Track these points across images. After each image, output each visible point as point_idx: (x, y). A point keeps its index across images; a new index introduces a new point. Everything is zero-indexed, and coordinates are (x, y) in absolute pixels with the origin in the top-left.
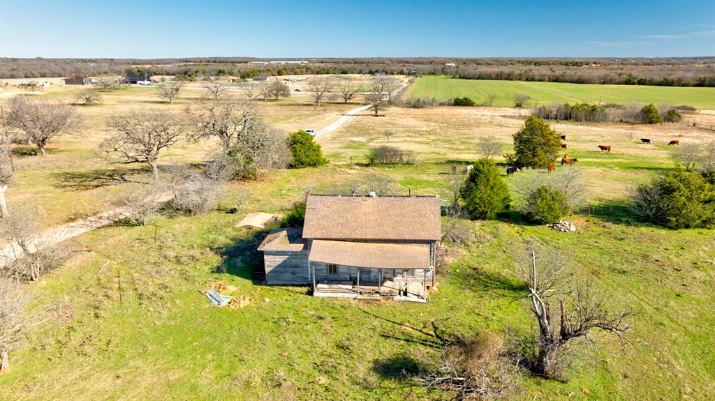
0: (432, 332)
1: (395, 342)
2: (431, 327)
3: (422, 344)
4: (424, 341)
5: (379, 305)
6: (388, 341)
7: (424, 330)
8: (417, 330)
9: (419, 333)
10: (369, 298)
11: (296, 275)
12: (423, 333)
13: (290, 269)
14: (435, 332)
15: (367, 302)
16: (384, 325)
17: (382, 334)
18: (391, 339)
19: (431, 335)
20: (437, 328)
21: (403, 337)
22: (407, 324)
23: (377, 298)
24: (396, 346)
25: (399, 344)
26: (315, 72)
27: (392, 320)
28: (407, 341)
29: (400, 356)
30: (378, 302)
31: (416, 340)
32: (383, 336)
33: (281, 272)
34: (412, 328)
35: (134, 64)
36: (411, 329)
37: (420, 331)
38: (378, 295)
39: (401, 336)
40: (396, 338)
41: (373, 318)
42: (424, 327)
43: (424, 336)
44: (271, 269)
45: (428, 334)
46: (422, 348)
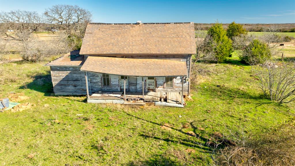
0: (191, 132)
1: (154, 141)
2: (190, 127)
3: (183, 144)
4: (184, 140)
5: (142, 109)
6: (147, 141)
7: (183, 130)
8: (177, 130)
9: (178, 133)
10: (134, 103)
11: (77, 88)
12: (183, 132)
13: (72, 82)
14: (194, 131)
15: (132, 106)
16: (145, 126)
17: (142, 133)
18: (151, 139)
19: (191, 135)
20: (196, 128)
21: (163, 137)
22: (167, 125)
23: (140, 104)
24: (154, 146)
25: (158, 144)
27: (153, 121)
28: (167, 140)
29: (159, 157)
30: (141, 107)
31: (176, 140)
32: (142, 135)
33: (65, 85)
34: (172, 128)
36: (170, 129)
37: (180, 131)
38: (142, 101)
39: (160, 136)
40: (155, 138)
41: (135, 119)
42: (184, 127)
43: (184, 136)
44: (57, 82)
45: (188, 134)
46: (183, 148)
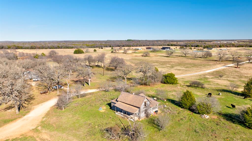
26: (236, 46)
35: (172, 42)
